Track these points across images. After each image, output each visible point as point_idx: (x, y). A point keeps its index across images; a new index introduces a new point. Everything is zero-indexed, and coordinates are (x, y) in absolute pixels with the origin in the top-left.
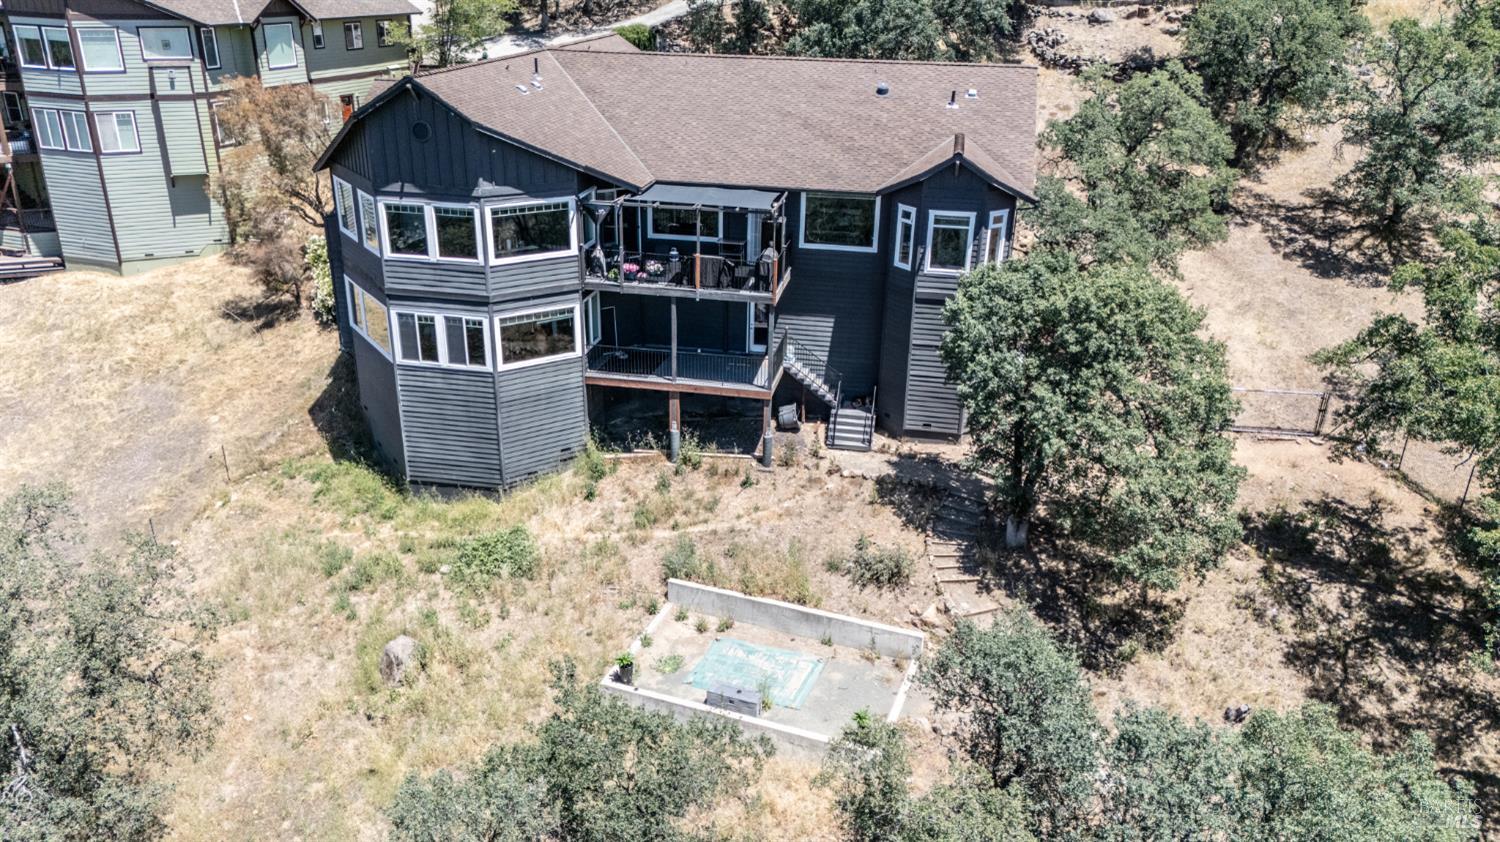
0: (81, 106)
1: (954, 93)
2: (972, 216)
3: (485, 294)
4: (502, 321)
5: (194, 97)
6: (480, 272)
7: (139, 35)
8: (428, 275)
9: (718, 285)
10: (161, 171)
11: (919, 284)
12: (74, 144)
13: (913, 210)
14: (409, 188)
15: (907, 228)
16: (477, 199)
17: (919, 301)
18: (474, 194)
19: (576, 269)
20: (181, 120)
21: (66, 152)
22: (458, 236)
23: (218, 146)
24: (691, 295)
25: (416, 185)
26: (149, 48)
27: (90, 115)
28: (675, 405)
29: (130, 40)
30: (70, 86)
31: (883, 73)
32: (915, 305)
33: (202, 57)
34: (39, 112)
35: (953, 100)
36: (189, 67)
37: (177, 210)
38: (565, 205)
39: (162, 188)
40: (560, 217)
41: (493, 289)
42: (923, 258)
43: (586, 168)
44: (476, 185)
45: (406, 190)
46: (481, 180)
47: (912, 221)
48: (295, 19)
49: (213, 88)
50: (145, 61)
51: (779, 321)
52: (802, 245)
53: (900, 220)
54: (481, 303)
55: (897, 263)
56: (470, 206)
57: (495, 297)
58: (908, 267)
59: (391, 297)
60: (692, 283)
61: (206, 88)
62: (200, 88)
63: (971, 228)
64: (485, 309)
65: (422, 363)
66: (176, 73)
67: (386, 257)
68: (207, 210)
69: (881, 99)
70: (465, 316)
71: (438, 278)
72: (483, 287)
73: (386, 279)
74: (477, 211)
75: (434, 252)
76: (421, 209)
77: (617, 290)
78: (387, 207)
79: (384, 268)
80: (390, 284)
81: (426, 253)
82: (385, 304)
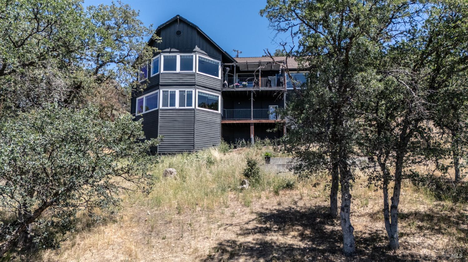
3: (194, 82)
4: (199, 93)
6: (193, 75)
8: (175, 77)
16: (195, 52)
18: (194, 50)
22: (187, 64)
25: (175, 49)
28: (252, 128)
38: (218, 63)
40: (216, 66)
41: (198, 80)
43: (225, 52)
44: (195, 48)
45: (172, 51)
46: (197, 46)
54: (192, 85)
56: (192, 54)
57: (198, 83)
59: (162, 85)
64: (194, 87)
65: (169, 108)
67: (161, 72)
70: (186, 90)
71: (178, 78)
72: (194, 80)
73: (160, 80)
74: (194, 56)
75: (178, 70)
76: (176, 56)
77: (233, 90)
78: (164, 56)
79: (160, 76)
80: (161, 81)
81: (175, 70)
82: (159, 89)
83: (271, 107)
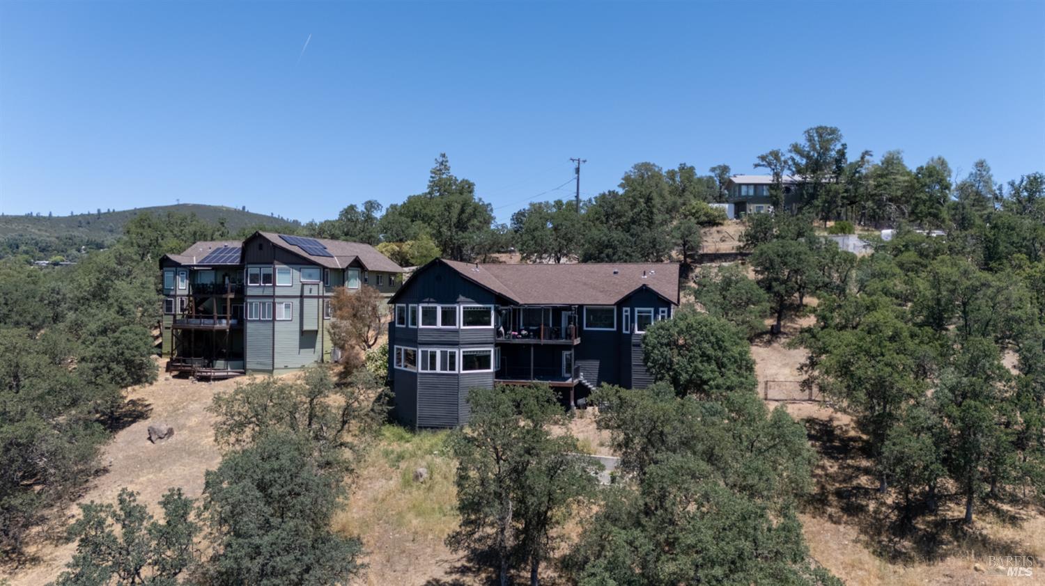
0: (272, 300)
1: (645, 272)
2: (652, 309)
3: (458, 340)
4: (464, 352)
5: (318, 297)
6: (456, 331)
7: (300, 271)
8: (436, 334)
9: (550, 338)
10: (298, 329)
11: (633, 339)
12: (264, 317)
13: (629, 309)
14: (432, 300)
15: (627, 316)
16: (458, 303)
17: (634, 346)
18: (457, 301)
20: (311, 306)
21: (260, 321)
22: (449, 317)
23: (323, 319)
24: (539, 343)
25: (435, 299)
26: (304, 277)
27: (274, 304)
29: (296, 273)
30: (268, 292)
31: (616, 267)
32: (632, 347)
33: (324, 281)
34: (251, 304)
35: (645, 274)
36: (318, 285)
37: (302, 346)
38: (490, 308)
39: (297, 336)
40: (488, 312)
41: (462, 338)
42: (634, 329)
43: (499, 293)
44: (458, 297)
46: (461, 295)
47: (629, 313)
48: (360, 270)
49: (326, 294)
50: (301, 282)
52: (585, 328)
53: (624, 314)
54: (455, 344)
55: (624, 332)
56: (455, 305)
57: (462, 341)
58: (628, 332)
59: (420, 344)
60: (539, 338)
61: (323, 294)
62: (321, 294)
63: (652, 314)
64: (457, 346)
65: (429, 371)
66: (313, 287)
67: (419, 328)
69: (615, 276)
70: (449, 350)
71: (439, 335)
72: (458, 337)
73: (418, 336)
74: (458, 308)
75: (439, 325)
76: (436, 308)
77: (511, 341)
78: (423, 308)
79: (419, 332)
80: (420, 338)
81: (436, 325)
82: (417, 347)
83: (565, 353)
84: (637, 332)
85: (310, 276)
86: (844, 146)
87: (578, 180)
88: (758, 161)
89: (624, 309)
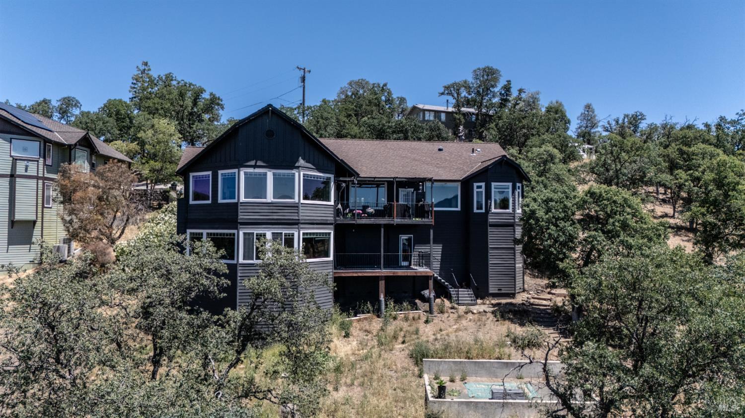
1: (473, 149)
2: (510, 184)
3: (297, 218)
4: (304, 234)
5: (37, 178)
6: (296, 206)
7: (11, 142)
8: (265, 209)
9: (404, 217)
10: (6, 218)
11: (490, 217)
13: (483, 184)
14: (259, 163)
15: (479, 193)
16: (298, 167)
17: (492, 226)
18: (297, 165)
19: (332, 212)
20: (27, 191)
22: (284, 187)
23: (43, 207)
24: (392, 222)
25: (264, 162)
26: (15, 150)
28: (382, 284)
29: (4, 145)
31: (437, 145)
32: (489, 228)
33: (44, 158)
35: (473, 152)
36: (38, 161)
37: (12, 241)
38: (330, 179)
39: (4, 227)
40: (328, 184)
41: (304, 214)
42: (491, 205)
43: (342, 160)
44: (297, 160)
45: (258, 164)
46: (300, 158)
47: (483, 190)
48: (89, 150)
49: (47, 175)
50: (11, 156)
51: (416, 247)
53: (476, 190)
54: (295, 223)
55: (476, 211)
56: (293, 172)
57: (302, 220)
58: (483, 211)
59: (242, 224)
60: (392, 216)
61: (44, 174)
62: (41, 175)
63: (510, 190)
64: (297, 226)
65: (255, 261)
66: (30, 164)
67: (241, 201)
68: (30, 242)
69: (442, 152)
70: (284, 232)
71: (271, 211)
72: (297, 214)
73: (240, 214)
74: (297, 174)
75: (270, 198)
76: (265, 174)
77: (354, 222)
78: (246, 174)
79: (240, 207)
80: (242, 217)
81: (265, 198)
82: (236, 228)
83: (404, 237)
84: (493, 210)
85: (25, 150)
86: (509, 82)
87: (304, 88)
88: (442, 90)
89: (475, 185)
